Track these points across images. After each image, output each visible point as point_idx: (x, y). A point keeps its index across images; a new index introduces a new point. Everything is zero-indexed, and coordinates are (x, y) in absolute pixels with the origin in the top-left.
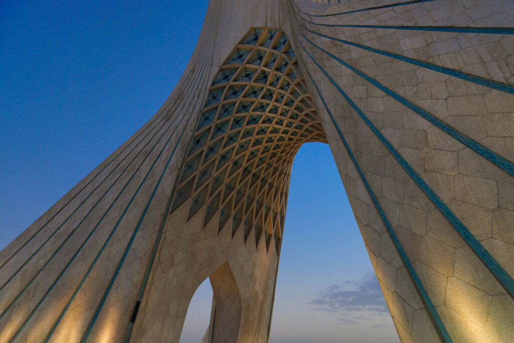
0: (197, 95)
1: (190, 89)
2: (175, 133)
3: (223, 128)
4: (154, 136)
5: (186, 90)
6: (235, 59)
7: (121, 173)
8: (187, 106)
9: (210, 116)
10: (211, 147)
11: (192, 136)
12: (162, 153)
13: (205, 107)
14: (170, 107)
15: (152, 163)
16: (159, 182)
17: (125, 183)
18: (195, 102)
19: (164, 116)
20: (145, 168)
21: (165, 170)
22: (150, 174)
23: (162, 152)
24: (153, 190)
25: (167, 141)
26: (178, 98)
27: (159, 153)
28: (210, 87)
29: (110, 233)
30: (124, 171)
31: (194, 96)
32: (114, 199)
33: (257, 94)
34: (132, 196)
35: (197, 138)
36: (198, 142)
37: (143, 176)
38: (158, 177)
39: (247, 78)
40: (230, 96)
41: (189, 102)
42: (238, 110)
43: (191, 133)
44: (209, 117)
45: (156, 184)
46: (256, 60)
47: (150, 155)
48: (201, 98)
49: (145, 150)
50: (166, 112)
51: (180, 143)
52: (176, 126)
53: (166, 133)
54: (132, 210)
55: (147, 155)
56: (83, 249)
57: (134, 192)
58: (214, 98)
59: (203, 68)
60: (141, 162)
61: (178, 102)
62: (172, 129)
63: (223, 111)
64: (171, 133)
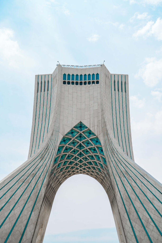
0: (54, 148)
1: (51, 145)
4: (36, 167)
5: (50, 145)
6: (70, 134)
7: (22, 183)
8: (50, 154)
13: (56, 156)
14: (42, 153)
15: (37, 181)
16: (40, 191)
17: (25, 188)
18: (53, 152)
19: (40, 157)
20: (33, 182)
21: (42, 185)
22: (36, 186)
23: (40, 176)
24: (37, 194)
25: (42, 171)
26: (46, 149)
28: (59, 145)
29: (20, 211)
30: (24, 182)
31: (53, 149)
32: (20, 195)
34: (29, 196)
37: (33, 186)
38: (39, 188)
39: (73, 144)
41: (51, 152)
44: (56, 159)
45: (39, 191)
48: (55, 150)
49: (32, 173)
50: (41, 155)
53: (42, 166)
54: (29, 202)
55: (34, 176)
56: (9, 217)
57: (29, 193)
58: (59, 150)
60: (31, 179)
61: (46, 150)
62: (44, 165)
64: (44, 167)
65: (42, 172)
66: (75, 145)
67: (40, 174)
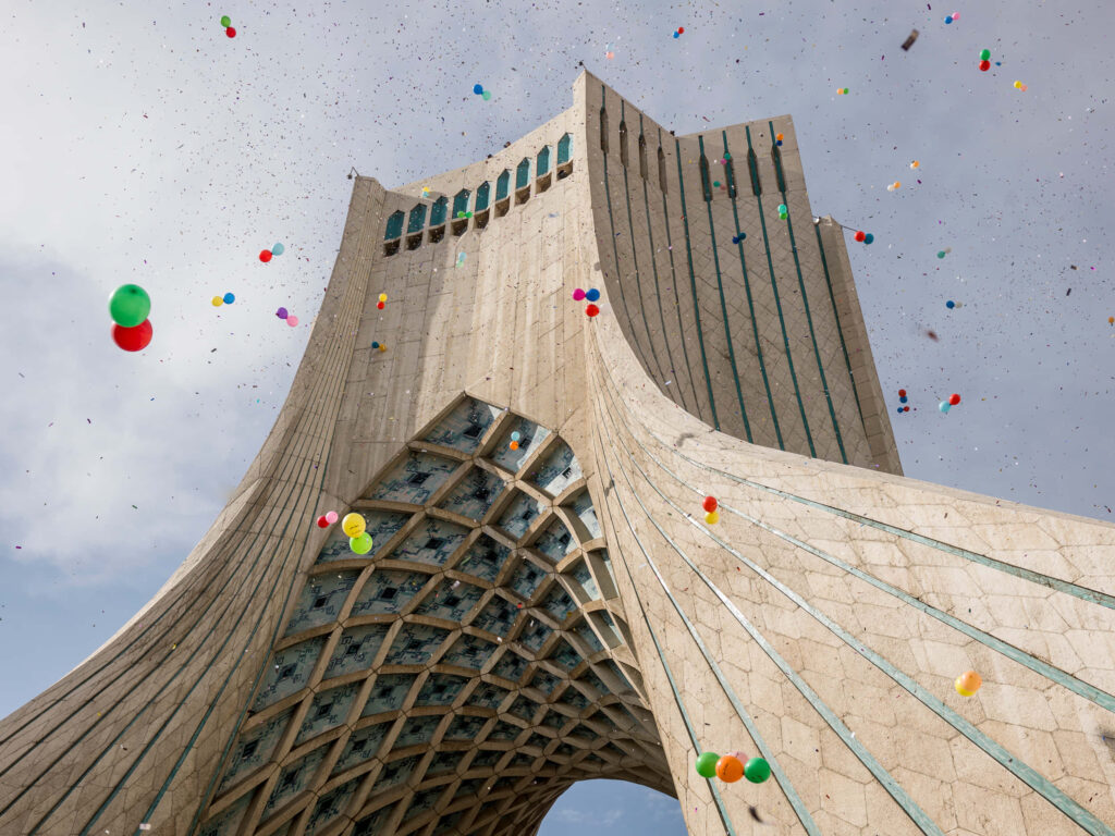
0: (264, 590)
2: (179, 714)
3: (336, 709)
6: (402, 486)
9: (300, 664)
10: (290, 770)
11: (237, 731)
12: (128, 783)
13: (286, 634)
15: (88, 814)
18: (258, 611)
26: (201, 593)
27: (115, 780)
28: (312, 567)
33: (459, 607)
35: (250, 738)
36: (250, 749)
39: (434, 552)
40: (371, 601)
41: (238, 611)
42: (393, 653)
43: (234, 720)
44: (295, 666)
46: (466, 498)
47: (81, 784)
48: (278, 600)
49: (65, 762)
51: (192, 752)
52: (185, 691)
55: (70, 783)
58: (320, 603)
59: (294, 498)
61: (200, 605)
63: (343, 650)
64: (167, 715)
65: (144, 752)
66: (444, 554)
67: (125, 765)
